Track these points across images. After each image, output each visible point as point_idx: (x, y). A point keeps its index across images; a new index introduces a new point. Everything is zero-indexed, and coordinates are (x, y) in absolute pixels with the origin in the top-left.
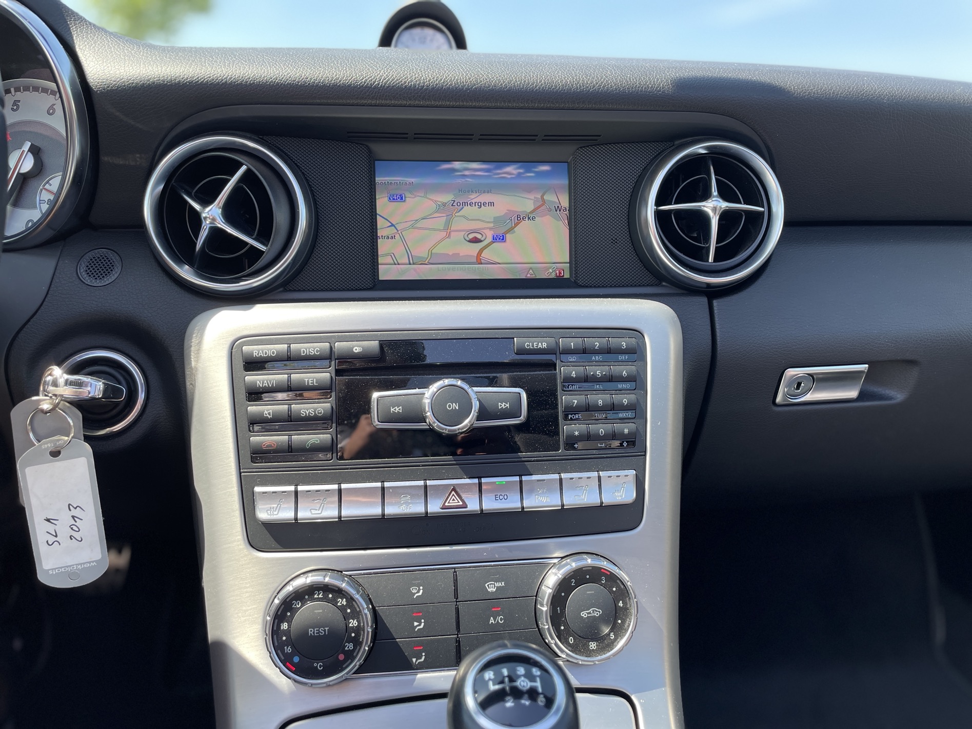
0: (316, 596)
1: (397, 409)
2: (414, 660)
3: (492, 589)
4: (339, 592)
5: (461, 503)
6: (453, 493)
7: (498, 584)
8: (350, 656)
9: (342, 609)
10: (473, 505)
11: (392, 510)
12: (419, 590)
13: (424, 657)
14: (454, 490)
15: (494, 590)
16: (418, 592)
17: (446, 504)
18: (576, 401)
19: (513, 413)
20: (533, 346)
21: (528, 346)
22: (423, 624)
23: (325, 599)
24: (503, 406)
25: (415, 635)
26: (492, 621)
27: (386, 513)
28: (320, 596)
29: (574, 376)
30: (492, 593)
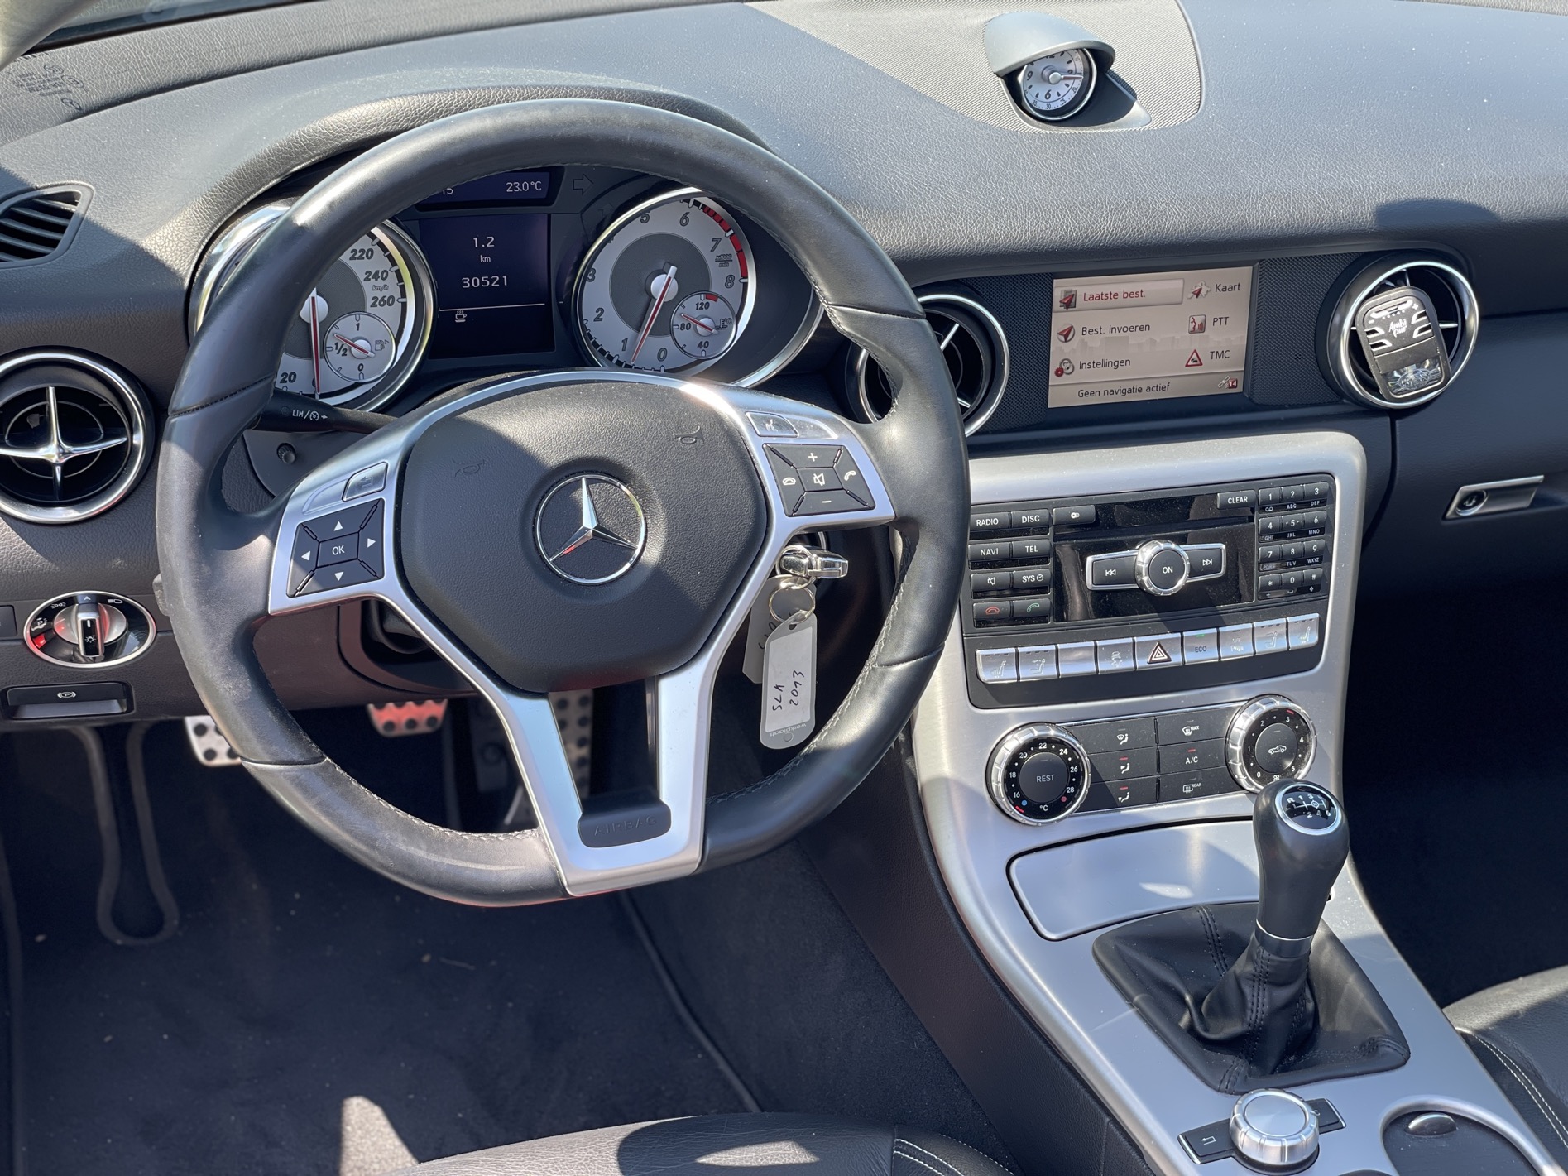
0: (1040, 748)
1: (1112, 572)
2: (1120, 799)
3: (1188, 733)
4: (1061, 743)
5: (1166, 657)
6: (1159, 648)
7: (1193, 728)
8: (1072, 798)
9: (1065, 757)
10: (1176, 659)
11: (1105, 666)
12: (1125, 737)
13: (1128, 796)
14: (1159, 645)
15: (1190, 734)
16: (1124, 739)
17: (1153, 659)
18: (1271, 552)
19: (1215, 568)
20: (1235, 501)
21: (1231, 501)
22: (1128, 768)
23: (1049, 749)
24: (1207, 562)
25: (1122, 777)
26: (1188, 761)
27: (1100, 670)
28: (1045, 747)
29: (1271, 527)
30: (1188, 736)
